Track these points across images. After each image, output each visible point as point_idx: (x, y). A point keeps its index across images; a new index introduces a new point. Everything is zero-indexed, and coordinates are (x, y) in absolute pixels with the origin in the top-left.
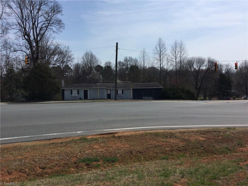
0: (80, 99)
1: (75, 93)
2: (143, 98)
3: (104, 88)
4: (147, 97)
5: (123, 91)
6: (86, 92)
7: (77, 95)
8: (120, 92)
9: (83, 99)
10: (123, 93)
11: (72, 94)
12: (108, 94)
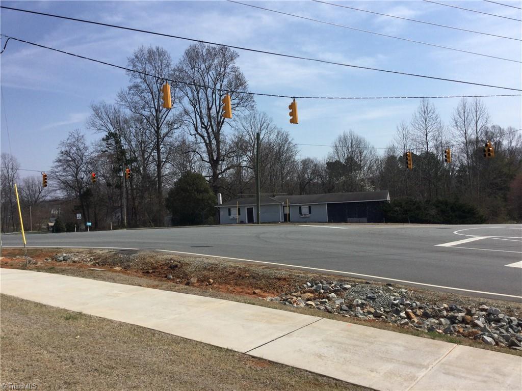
0: (242, 222)
1: (234, 213)
2: (348, 219)
3: (278, 205)
4: (355, 219)
5: (310, 208)
6: (250, 212)
7: (237, 216)
8: (305, 210)
9: (247, 222)
10: (310, 212)
11: (230, 215)
12: (285, 213)
